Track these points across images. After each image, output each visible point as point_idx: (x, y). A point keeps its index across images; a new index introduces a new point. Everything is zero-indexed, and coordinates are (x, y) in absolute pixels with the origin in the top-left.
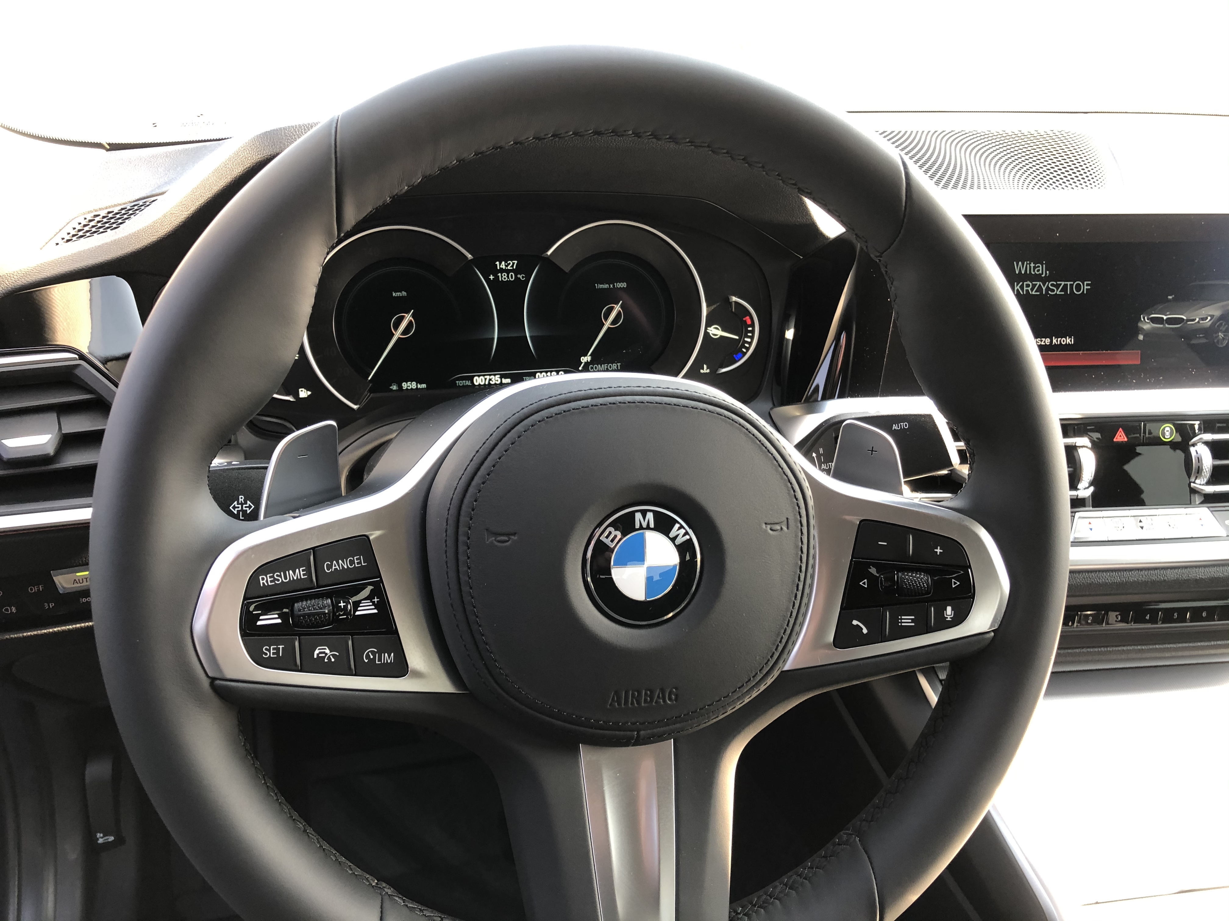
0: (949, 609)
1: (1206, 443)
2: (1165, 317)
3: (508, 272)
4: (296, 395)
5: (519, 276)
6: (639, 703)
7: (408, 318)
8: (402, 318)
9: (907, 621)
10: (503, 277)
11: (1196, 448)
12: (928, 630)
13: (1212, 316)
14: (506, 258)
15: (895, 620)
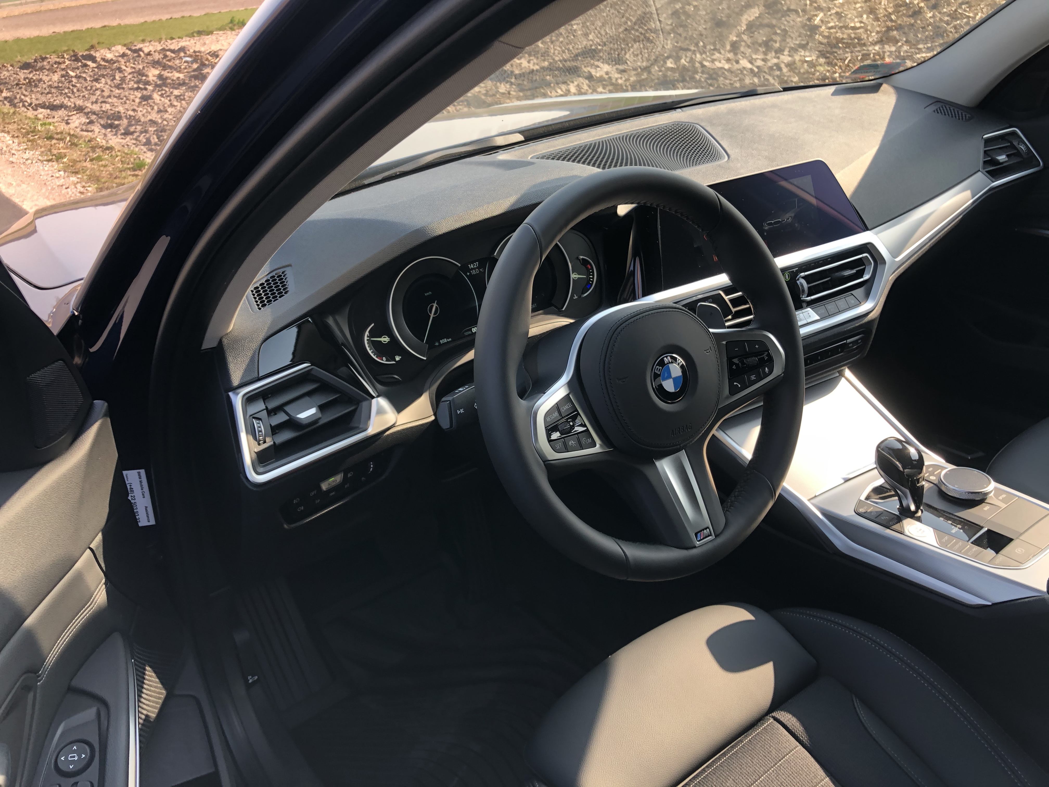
0: (766, 368)
1: (803, 278)
2: (773, 222)
3: (474, 269)
4: (395, 360)
5: (480, 270)
6: (680, 433)
7: (435, 305)
8: (432, 306)
9: (753, 377)
10: (474, 272)
11: (799, 281)
12: (762, 379)
13: (791, 217)
14: (472, 262)
15: (749, 379)
